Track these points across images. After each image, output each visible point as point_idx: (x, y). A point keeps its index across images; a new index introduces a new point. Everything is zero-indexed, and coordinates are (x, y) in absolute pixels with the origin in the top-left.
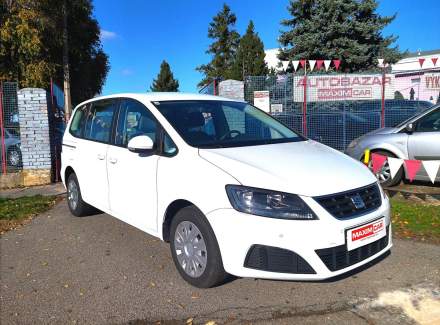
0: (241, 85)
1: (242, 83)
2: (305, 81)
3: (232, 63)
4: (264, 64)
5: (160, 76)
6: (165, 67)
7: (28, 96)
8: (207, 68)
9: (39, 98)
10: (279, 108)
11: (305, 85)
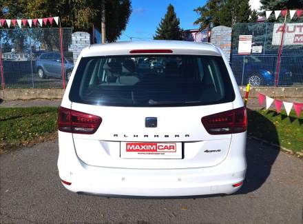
0: (229, 30)
1: (230, 28)
2: (284, 27)
3: (222, 6)
4: (248, 7)
5: (167, 16)
6: (171, 9)
7: (79, 38)
8: (202, 10)
9: (86, 40)
10: (259, 49)
11: (283, 31)
